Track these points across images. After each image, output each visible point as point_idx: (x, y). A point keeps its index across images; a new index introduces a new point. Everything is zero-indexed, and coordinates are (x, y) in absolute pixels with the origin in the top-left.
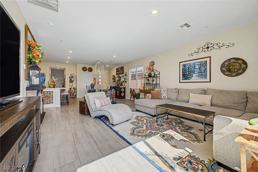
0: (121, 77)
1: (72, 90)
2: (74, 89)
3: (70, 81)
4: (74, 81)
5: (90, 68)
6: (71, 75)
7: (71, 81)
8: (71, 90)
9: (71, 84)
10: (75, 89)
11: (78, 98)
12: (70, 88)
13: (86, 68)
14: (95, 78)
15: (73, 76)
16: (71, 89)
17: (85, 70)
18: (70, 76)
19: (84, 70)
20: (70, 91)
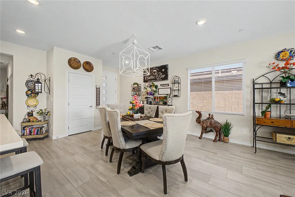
0: (159, 87)
1: (37, 119)
2: (41, 113)
3: (30, 92)
4: (43, 91)
5: (88, 63)
6: (32, 75)
7: (32, 93)
8: (31, 118)
9: (32, 102)
10: (46, 114)
11: (57, 140)
12: (29, 113)
13: (79, 61)
14: (98, 87)
15: (38, 79)
16: (32, 115)
17: (76, 66)
18: (27, 78)
19: (73, 65)
20: (29, 121)
